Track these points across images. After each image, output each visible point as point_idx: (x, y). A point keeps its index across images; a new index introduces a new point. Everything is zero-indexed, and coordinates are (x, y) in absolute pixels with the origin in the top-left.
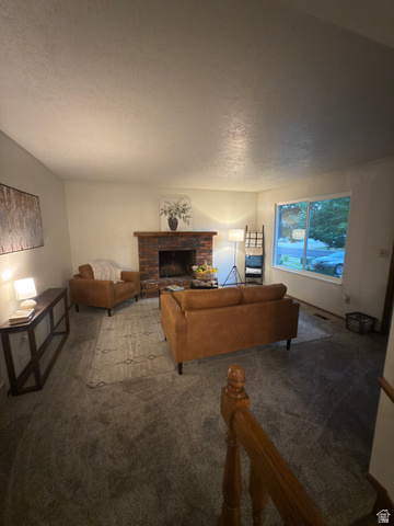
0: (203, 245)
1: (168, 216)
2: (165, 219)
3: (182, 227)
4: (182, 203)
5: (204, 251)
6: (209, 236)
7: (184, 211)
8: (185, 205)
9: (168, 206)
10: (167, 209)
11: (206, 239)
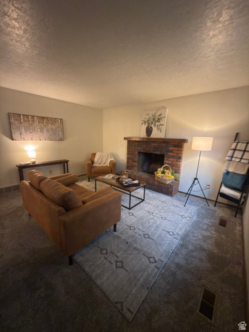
0: (171, 151)
1: (147, 125)
2: (144, 128)
3: (156, 134)
4: (158, 114)
5: (173, 157)
6: (179, 144)
7: (159, 120)
8: (160, 115)
9: (147, 117)
10: (146, 120)
11: (175, 146)
